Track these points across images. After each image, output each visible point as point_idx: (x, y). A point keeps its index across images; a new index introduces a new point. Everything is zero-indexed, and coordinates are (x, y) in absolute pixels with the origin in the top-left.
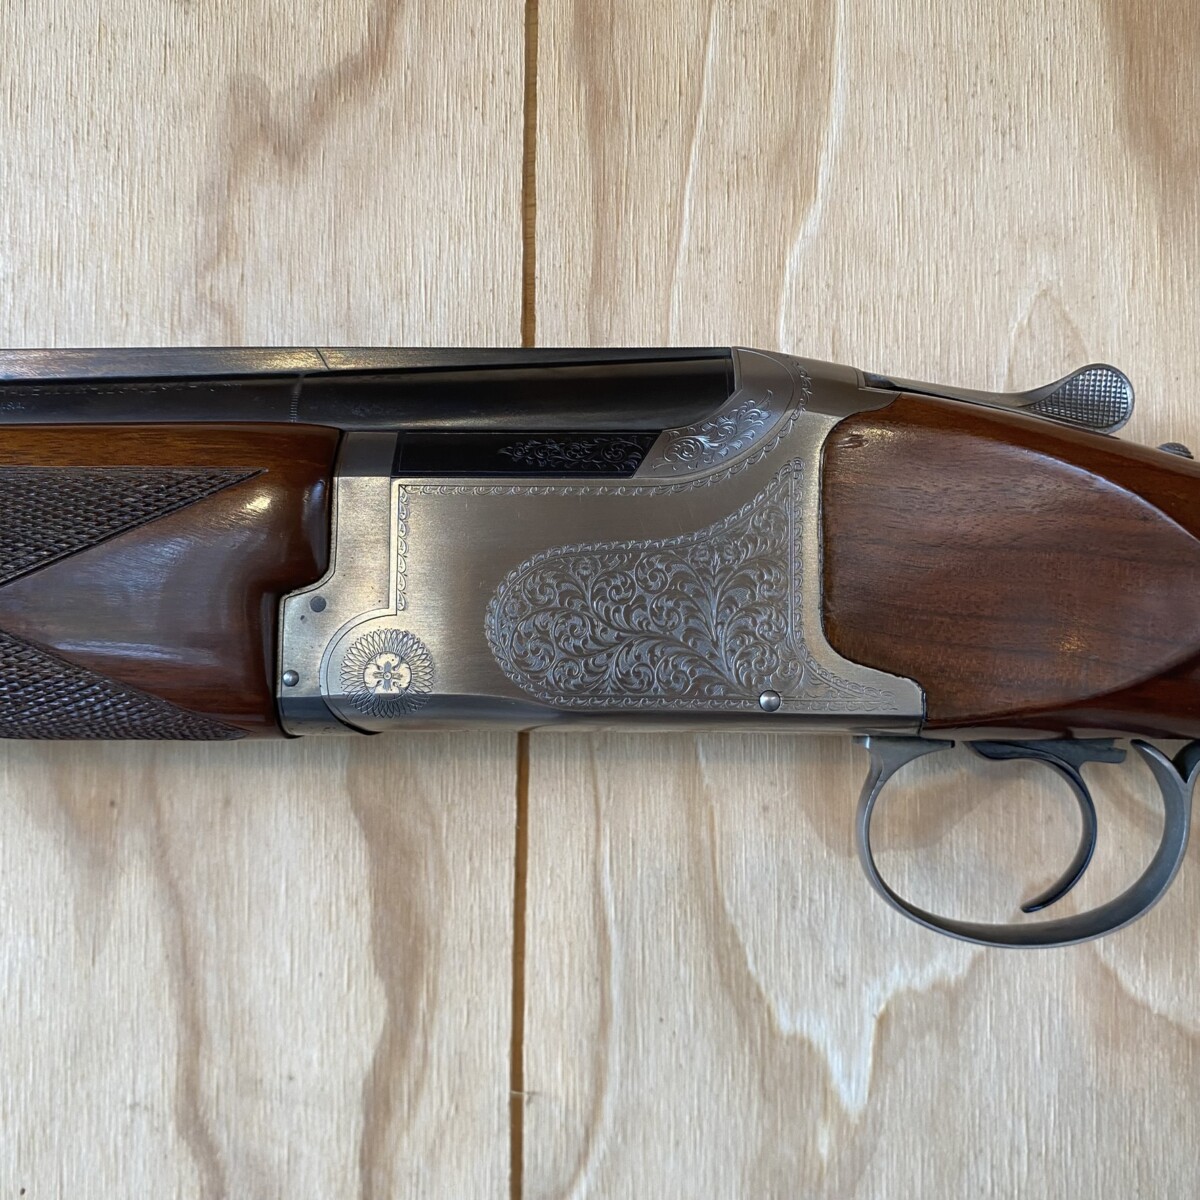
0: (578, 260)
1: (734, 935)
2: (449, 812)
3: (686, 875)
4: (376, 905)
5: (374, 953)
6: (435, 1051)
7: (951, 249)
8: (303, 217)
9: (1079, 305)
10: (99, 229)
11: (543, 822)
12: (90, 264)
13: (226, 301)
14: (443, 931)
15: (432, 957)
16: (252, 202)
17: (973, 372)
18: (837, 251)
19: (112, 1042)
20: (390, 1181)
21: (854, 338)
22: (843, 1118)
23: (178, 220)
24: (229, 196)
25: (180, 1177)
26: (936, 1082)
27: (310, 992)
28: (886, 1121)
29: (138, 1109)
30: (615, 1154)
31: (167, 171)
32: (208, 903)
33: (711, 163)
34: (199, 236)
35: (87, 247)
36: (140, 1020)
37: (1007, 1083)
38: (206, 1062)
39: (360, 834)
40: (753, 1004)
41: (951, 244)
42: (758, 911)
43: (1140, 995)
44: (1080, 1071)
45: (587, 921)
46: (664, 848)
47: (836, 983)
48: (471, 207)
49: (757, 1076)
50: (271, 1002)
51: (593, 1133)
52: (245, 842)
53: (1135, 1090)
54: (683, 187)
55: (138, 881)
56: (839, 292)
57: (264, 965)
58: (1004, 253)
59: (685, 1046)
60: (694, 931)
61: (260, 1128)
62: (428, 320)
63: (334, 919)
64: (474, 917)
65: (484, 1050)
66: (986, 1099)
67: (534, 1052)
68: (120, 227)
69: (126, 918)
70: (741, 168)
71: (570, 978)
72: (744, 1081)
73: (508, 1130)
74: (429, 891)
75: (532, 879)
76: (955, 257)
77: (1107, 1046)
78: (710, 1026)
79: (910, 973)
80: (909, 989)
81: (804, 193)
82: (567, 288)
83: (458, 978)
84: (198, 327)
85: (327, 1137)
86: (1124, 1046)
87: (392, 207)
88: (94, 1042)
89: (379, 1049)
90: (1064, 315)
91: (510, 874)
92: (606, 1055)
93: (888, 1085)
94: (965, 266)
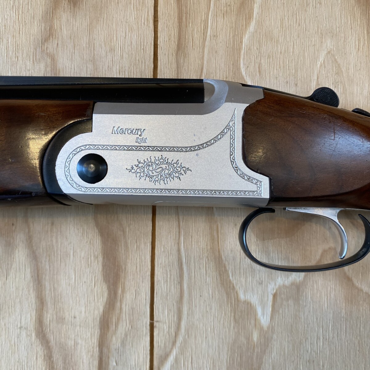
0: (173, 39)
1: (225, 267)
2: (129, 227)
3: (209, 247)
4: (104, 258)
5: (103, 275)
6: (124, 307)
7: (298, 37)
8: (78, 24)
9: (340, 56)
10: (7, 27)
11: (161, 230)
12: (4, 39)
13: (52, 52)
14: (127, 267)
15: (123, 276)
16: (61, 19)
17: (306, 79)
18: (260, 37)
19: (13, 306)
20: (109, 352)
21: (266, 66)
22: (261, 329)
23: (35, 24)
24: (53, 16)
25: (37, 351)
26: (293, 316)
27: (81, 288)
28: (276, 329)
29: (22, 329)
30: (185, 341)
31: (31, 8)
32: (46, 258)
33: (218, 7)
34: (42, 30)
35: (3, 33)
36: (23, 298)
37: (316, 316)
38: (45, 313)
39: (98, 234)
40: (231, 291)
41: (298, 36)
42: (233, 259)
43: (360, 286)
44: (340, 311)
45: (176, 263)
46: (202, 238)
47: (259, 283)
48: (136, 21)
49: (233, 315)
50: (68, 291)
51: (178, 334)
52: (59, 237)
53: (358, 318)
54: (208, 15)
55: (22, 251)
56: (261, 51)
57: (65, 279)
58: (315, 39)
59: (209, 305)
60: (212, 266)
61: (64, 335)
62: (121, 59)
63: (89, 263)
64: (137, 262)
65: (141, 307)
66: (309, 321)
67: (158, 308)
68: (15, 26)
69: (18, 264)
70: (228, 9)
71: (170, 283)
72: (228, 317)
73: (149, 334)
74: (122, 253)
75: (157, 249)
76: (299, 40)
77: (349, 303)
78: (217, 298)
79: (284, 280)
80: (284, 285)
81: (249, 17)
82: (169, 48)
83: (132, 283)
84: (42, 62)
85: (87, 337)
86: (354, 303)
87: (109, 21)
88: (7, 306)
89: (105, 307)
90: (336, 60)
91: (150, 247)
92: (182, 309)
93: (276, 317)
94: (302, 43)
